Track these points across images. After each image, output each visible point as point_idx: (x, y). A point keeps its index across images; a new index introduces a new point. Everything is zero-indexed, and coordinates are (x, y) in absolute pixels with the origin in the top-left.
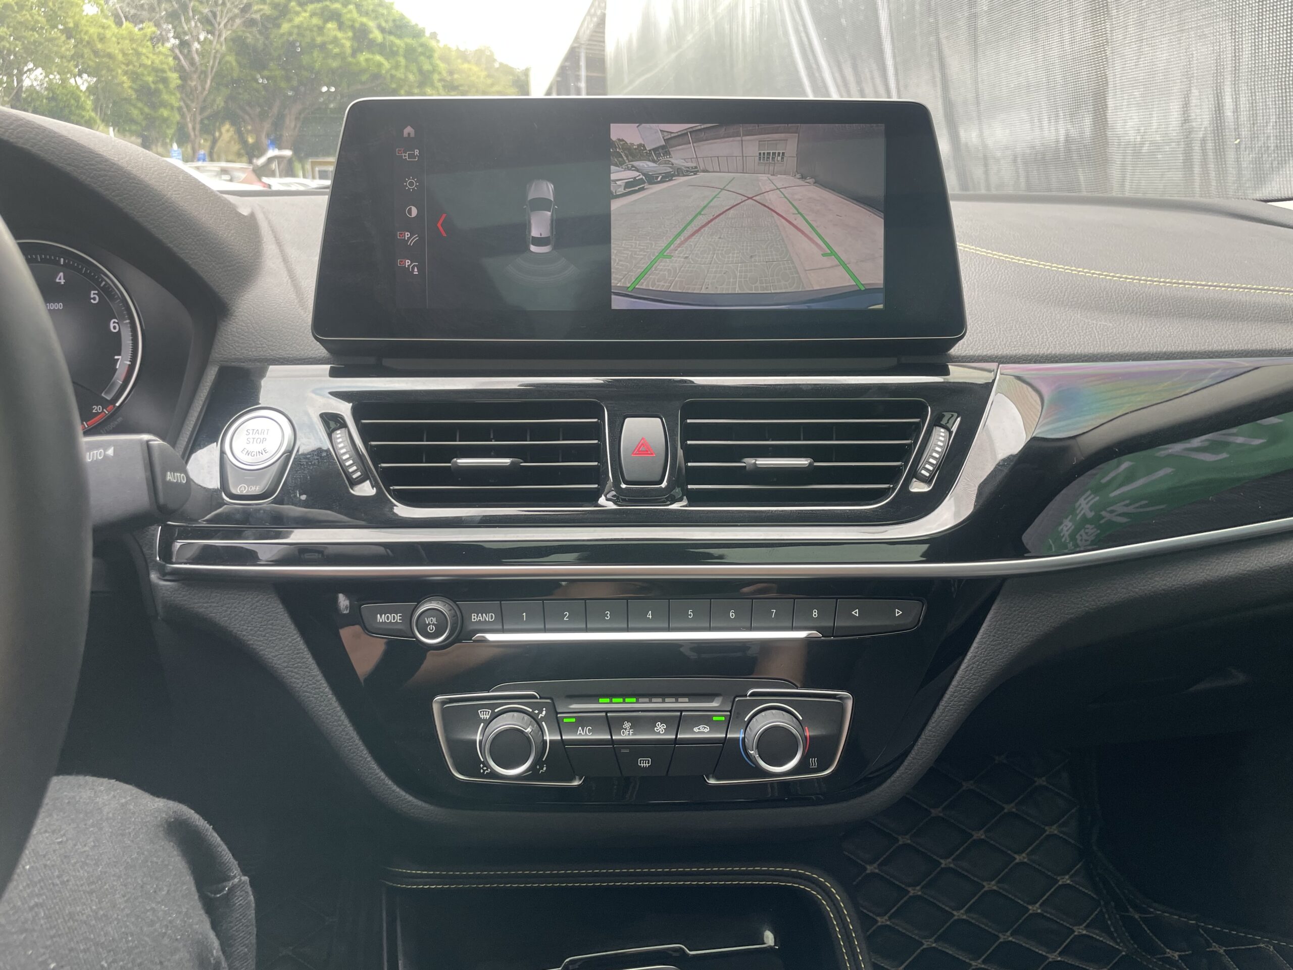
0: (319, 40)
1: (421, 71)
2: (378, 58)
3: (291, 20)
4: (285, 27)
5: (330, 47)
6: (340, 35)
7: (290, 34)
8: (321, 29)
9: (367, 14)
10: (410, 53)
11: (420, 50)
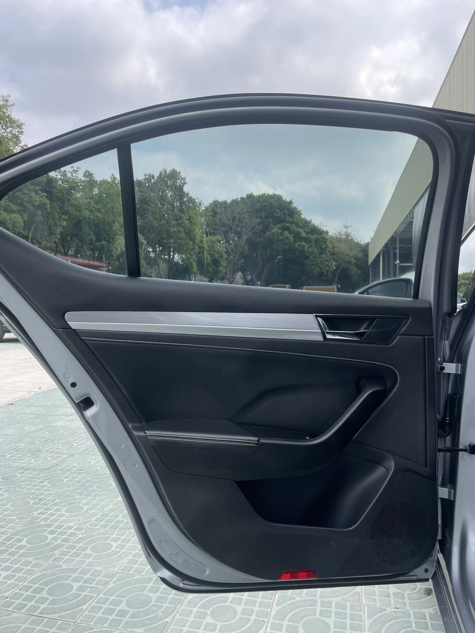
0: (281, 238)
1: (321, 248)
2: (304, 243)
3: (270, 231)
4: (268, 234)
5: (285, 240)
6: (289, 235)
7: (269, 236)
8: (282, 234)
9: (300, 227)
10: (317, 241)
11: (321, 240)
